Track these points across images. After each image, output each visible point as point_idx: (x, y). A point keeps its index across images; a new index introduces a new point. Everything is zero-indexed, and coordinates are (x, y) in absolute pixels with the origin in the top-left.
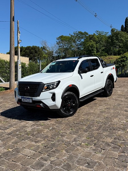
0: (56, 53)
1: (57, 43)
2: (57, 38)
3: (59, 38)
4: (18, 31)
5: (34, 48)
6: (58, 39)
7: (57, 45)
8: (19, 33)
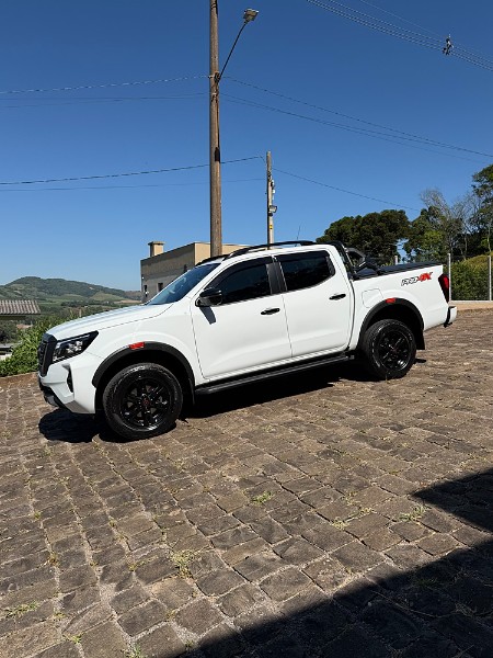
0: (471, 222)
1: (478, 193)
2: (474, 177)
3: (481, 174)
4: (268, 180)
5: (387, 217)
6: (478, 178)
7: (476, 198)
8: (270, 188)
